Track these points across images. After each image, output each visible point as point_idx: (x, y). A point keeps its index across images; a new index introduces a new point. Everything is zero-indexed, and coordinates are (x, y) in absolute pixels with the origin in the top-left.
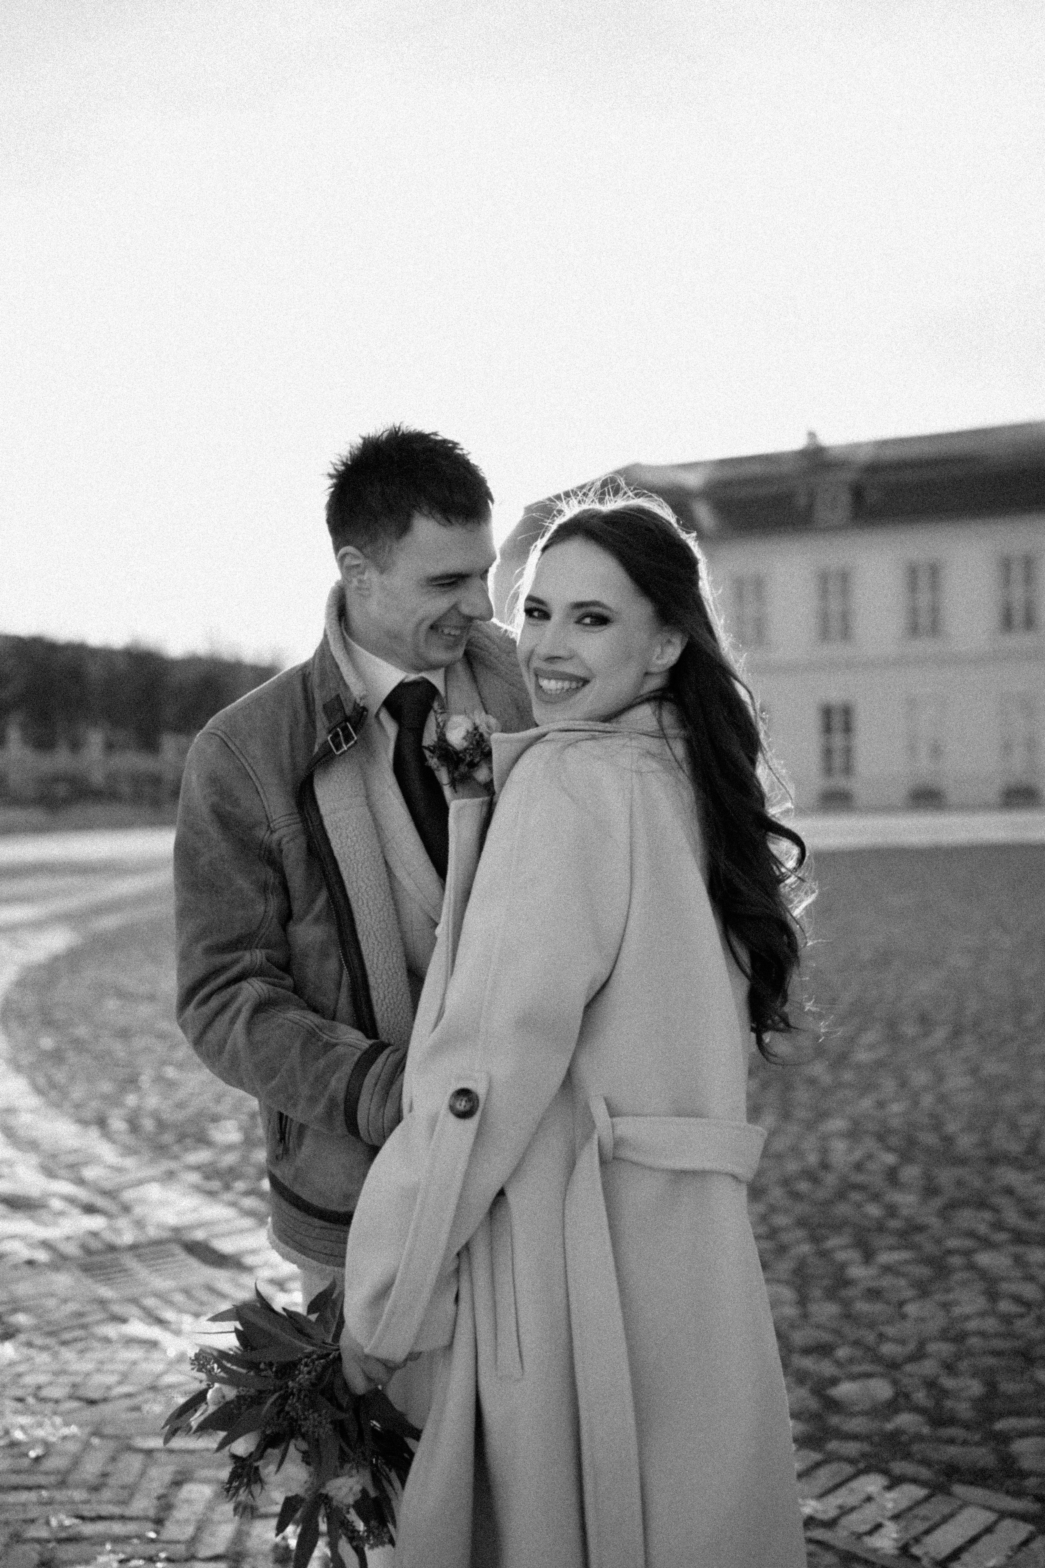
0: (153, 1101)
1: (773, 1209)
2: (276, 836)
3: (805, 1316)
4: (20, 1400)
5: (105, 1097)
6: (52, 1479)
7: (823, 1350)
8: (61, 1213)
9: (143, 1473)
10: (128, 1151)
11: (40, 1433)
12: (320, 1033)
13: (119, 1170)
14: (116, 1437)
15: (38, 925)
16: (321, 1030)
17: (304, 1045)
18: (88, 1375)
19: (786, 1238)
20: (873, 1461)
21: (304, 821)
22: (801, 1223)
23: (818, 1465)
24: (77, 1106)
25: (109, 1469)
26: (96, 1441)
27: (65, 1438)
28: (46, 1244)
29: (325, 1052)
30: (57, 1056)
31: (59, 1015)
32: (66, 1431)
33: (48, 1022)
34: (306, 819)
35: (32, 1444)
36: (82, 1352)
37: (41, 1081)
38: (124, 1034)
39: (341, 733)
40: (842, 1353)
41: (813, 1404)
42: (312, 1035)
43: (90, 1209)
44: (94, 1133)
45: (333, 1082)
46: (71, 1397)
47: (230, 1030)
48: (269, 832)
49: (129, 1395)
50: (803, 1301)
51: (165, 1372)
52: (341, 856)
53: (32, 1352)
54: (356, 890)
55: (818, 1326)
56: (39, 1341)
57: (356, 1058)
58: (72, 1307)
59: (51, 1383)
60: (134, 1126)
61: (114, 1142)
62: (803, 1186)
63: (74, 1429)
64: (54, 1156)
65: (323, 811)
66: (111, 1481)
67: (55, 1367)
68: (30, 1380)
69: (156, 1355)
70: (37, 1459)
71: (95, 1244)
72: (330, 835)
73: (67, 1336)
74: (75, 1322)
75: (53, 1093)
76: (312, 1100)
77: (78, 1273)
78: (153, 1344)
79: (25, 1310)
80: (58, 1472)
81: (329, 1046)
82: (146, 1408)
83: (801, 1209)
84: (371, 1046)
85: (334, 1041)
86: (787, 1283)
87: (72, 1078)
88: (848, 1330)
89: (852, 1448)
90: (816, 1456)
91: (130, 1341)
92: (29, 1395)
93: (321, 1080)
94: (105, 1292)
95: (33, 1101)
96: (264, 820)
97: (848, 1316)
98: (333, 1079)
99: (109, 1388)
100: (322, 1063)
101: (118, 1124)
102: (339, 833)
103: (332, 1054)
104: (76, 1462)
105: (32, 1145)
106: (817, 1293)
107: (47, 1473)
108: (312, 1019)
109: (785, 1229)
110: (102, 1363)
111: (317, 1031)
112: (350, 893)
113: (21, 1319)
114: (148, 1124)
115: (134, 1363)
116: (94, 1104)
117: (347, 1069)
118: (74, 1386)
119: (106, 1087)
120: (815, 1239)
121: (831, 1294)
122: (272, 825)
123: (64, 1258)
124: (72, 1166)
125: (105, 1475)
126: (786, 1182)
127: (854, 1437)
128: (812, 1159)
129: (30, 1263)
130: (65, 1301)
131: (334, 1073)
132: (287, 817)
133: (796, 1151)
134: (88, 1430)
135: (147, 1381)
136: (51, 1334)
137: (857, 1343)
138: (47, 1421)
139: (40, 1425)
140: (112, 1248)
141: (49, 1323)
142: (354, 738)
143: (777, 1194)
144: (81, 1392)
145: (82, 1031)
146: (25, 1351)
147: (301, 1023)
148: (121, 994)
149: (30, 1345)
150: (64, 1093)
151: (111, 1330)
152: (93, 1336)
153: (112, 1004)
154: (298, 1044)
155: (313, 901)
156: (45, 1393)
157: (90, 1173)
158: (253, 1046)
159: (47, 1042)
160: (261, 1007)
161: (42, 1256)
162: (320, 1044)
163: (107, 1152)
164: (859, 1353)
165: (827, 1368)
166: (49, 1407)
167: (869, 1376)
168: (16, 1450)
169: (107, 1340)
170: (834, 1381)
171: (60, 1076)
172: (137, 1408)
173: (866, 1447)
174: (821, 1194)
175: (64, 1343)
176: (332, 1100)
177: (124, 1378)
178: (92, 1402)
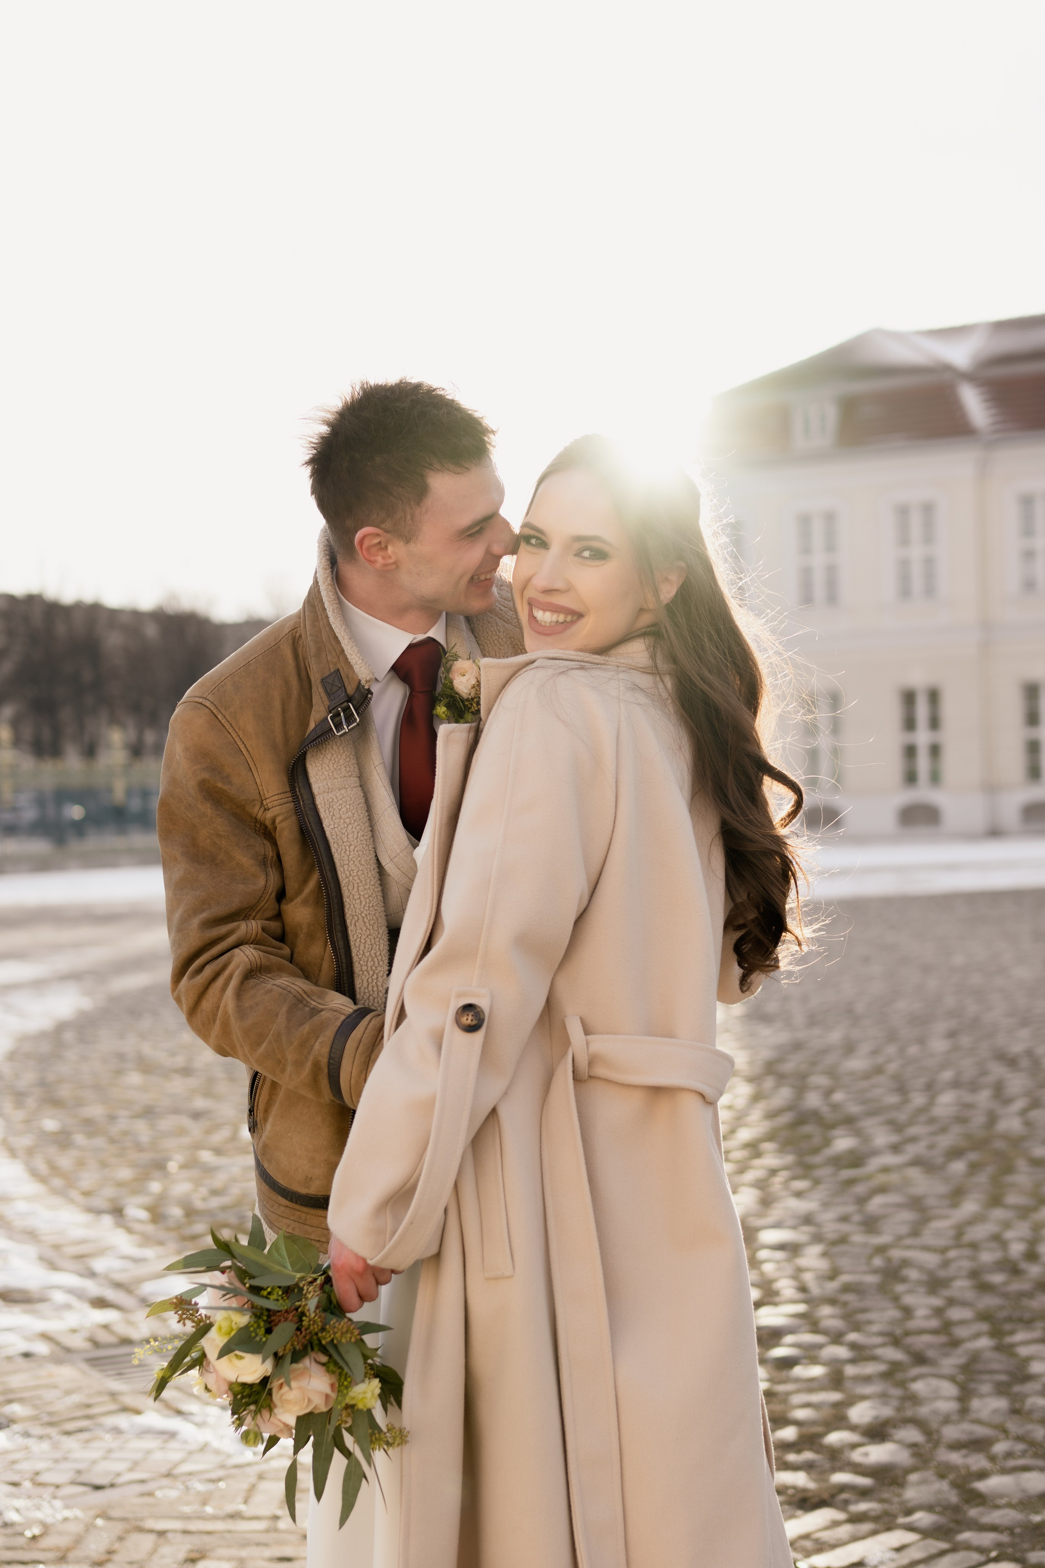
0: (182, 1188)
1: (951, 1302)
2: (269, 815)
3: (964, 1411)
4: (15, 1484)
5: (120, 1184)
6: (50, 1555)
7: (978, 1445)
8: (68, 1307)
9: (154, 1551)
10: (146, 1240)
11: (39, 1515)
12: (308, 1000)
13: (136, 1260)
14: (124, 1519)
15: (38, 985)
16: (308, 996)
17: (291, 1011)
18: (94, 1462)
19: (961, 1332)
20: (1010, 1550)
21: (295, 799)
22: (985, 1316)
23: (942, 1553)
24: (87, 1194)
25: (116, 1546)
26: (100, 1522)
27: (66, 1520)
28: (45, 1337)
29: (311, 1017)
30: (62, 1140)
31: (65, 1092)
32: (68, 1513)
33: (53, 1101)
34: (297, 797)
35: (29, 1524)
36: (88, 1441)
37: (42, 1167)
38: (148, 1113)
39: (342, 714)
40: (1000, 1448)
41: (953, 1497)
42: (299, 1001)
43: (100, 1303)
44: (107, 1220)
45: (317, 1046)
46: (73, 1483)
47: (220, 998)
48: (262, 810)
49: (142, 1481)
50: (965, 1396)
51: (183, 1461)
52: (334, 837)
53: (30, 1442)
54: (348, 873)
55: (978, 1422)
56: (37, 1430)
57: (338, 1023)
58: (76, 1398)
59: (49, 1470)
60: (157, 1215)
61: (130, 1231)
62: (998, 1278)
63: (78, 1513)
64: (57, 1247)
65: (315, 788)
66: (116, 1557)
67: (57, 1455)
68: (27, 1466)
69: (173, 1444)
70: (34, 1538)
71: (104, 1337)
72: (323, 815)
73: (70, 1426)
74: (79, 1413)
75: (57, 1182)
76: (299, 1064)
77: (85, 1367)
78: (172, 1435)
79: (20, 1400)
80: (58, 1549)
81: (315, 1012)
82: (159, 1494)
83: (989, 1301)
84: (355, 1011)
85: (323, 1007)
86: (952, 1379)
87: (81, 1164)
88: (1013, 1427)
89: (986, 1539)
90: (943, 1545)
91: (146, 1432)
92: (25, 1479)
93: (305, 1045)
94: (115, 1385)
95: (33, 1188)
96: (258, 797)
97: (1015, 1412)
98: (317, 1043)
99: (118, 1475)
100: (306, 1028)
101: (136, 1212)
102: (331, 814)
103: (316, 1019)
104: (78, 1541)
105: (31, 1235)
106: (986, 1388)
107: (44, 1550)
108: (300, 985)
109: (962, 1322)
110: (110, 1451)
111: (305, 996)
112: (341, 876)
113: (16, 1409)
114: (176, 1212)
115: (149, 1452)
116: (109, 1192)
117: (329, 1034)
118: (79, 1472)
119: (125, 1173)
120: (996, 1333)
121: (1001, 1390)
122: (264, 802)
123: (68, 1350)
124: (80, 1257)
125: (110, 1552)
126: (974, 1274)
127: (994, 1528)
128: (1017, 1249)
129: (27, 1355)
130: (68, 1393)
131: (318, 1038)
132: (280, 796)
133: (998, 1239)
134: (92, 1513)
135: (164, 1470)
136: (51, 1424)
137: (1019, 1438)
138: (45, 1504)
139: (38, 1508)
140: (126, 1342)
141: (50, 1414)
142: (356, 720)
143: (961, 1287)
144: (85, 1478)
145: (96, 1111)
146: (20, 1441)
147: (289, 989)
148: (145, 1066)
149: (27, 1435)
150: (70, 1180)
151: (123, 1421)
152: (100, 1425)
153: (135, 1078)
154: (284, 1009)
155: (305, 881)
156: (42, 1479)
157: (100, 1265)
158: (241, 1012)
159: (50, 1124)
160: (252, 973)
161: (42, 1348)
162: (307, 1009)
163: (123, 1242)
164: (1020, 1447)
165: (977, 1462)
166: (47, 1492)
167: (1026, 1469)
168: (9, 1531)
169: (117, 1431)
170: (983, 1475)
171: (65, 1161)
172: (150, 1494)
173: (1004, 1538)
174: (1016, 1286)
175: (68, 1433)
176: (316, 1065)
177: (135, 1466)
178: (98, 1488)
